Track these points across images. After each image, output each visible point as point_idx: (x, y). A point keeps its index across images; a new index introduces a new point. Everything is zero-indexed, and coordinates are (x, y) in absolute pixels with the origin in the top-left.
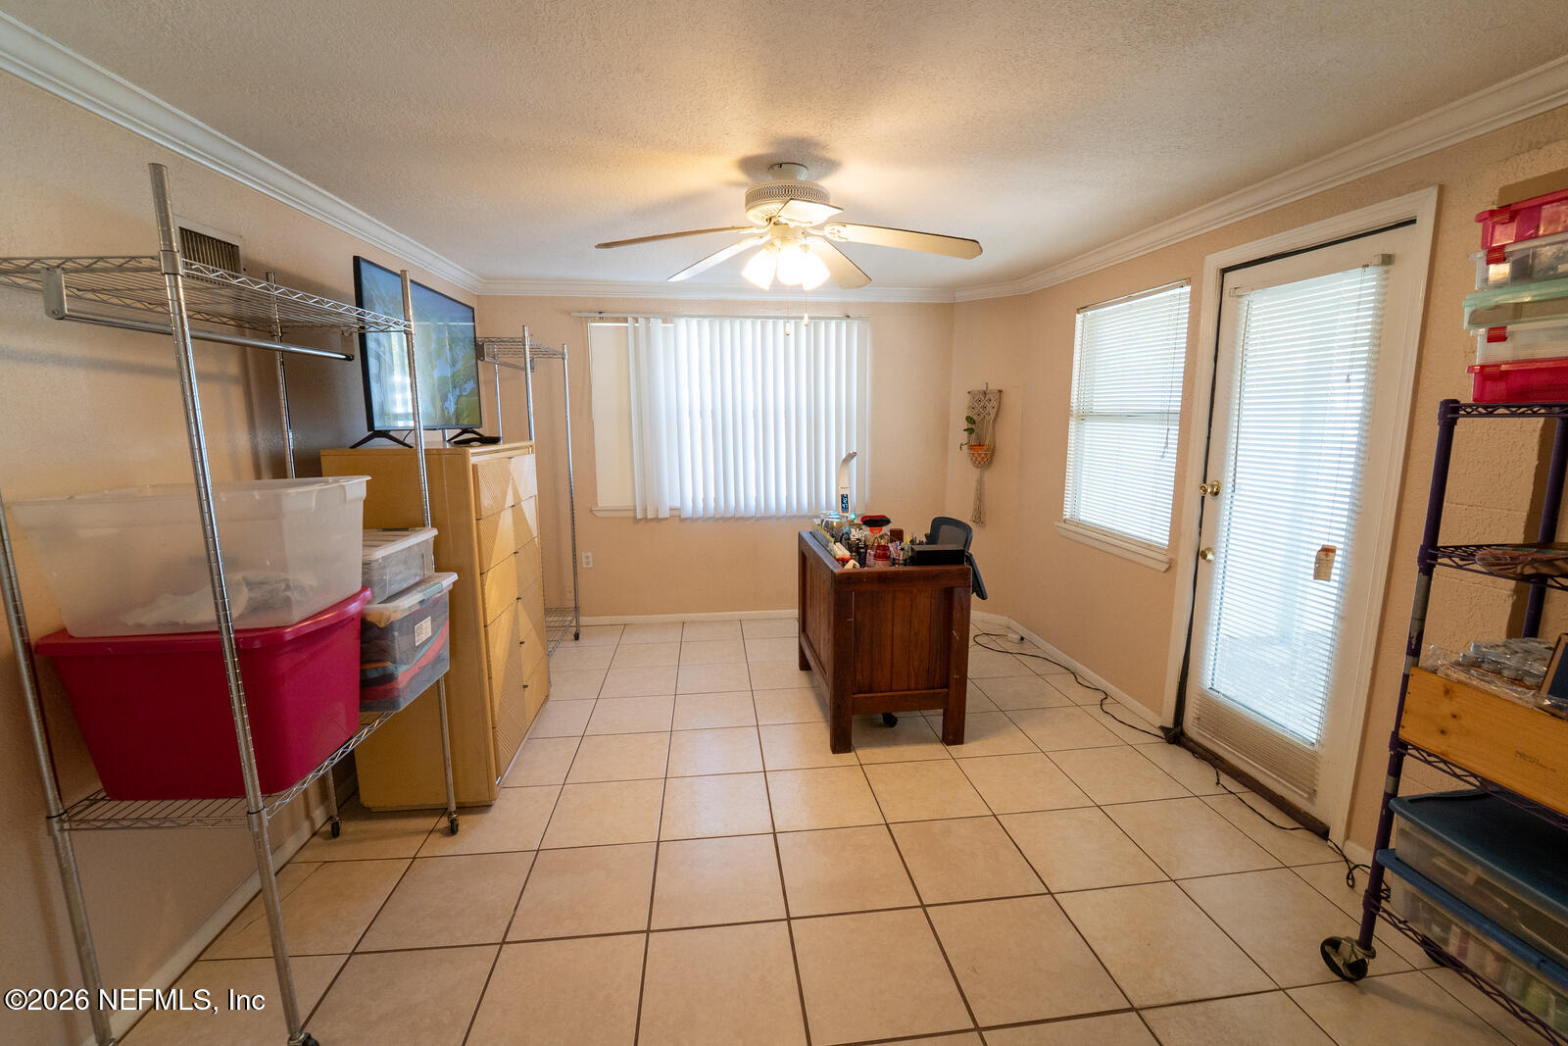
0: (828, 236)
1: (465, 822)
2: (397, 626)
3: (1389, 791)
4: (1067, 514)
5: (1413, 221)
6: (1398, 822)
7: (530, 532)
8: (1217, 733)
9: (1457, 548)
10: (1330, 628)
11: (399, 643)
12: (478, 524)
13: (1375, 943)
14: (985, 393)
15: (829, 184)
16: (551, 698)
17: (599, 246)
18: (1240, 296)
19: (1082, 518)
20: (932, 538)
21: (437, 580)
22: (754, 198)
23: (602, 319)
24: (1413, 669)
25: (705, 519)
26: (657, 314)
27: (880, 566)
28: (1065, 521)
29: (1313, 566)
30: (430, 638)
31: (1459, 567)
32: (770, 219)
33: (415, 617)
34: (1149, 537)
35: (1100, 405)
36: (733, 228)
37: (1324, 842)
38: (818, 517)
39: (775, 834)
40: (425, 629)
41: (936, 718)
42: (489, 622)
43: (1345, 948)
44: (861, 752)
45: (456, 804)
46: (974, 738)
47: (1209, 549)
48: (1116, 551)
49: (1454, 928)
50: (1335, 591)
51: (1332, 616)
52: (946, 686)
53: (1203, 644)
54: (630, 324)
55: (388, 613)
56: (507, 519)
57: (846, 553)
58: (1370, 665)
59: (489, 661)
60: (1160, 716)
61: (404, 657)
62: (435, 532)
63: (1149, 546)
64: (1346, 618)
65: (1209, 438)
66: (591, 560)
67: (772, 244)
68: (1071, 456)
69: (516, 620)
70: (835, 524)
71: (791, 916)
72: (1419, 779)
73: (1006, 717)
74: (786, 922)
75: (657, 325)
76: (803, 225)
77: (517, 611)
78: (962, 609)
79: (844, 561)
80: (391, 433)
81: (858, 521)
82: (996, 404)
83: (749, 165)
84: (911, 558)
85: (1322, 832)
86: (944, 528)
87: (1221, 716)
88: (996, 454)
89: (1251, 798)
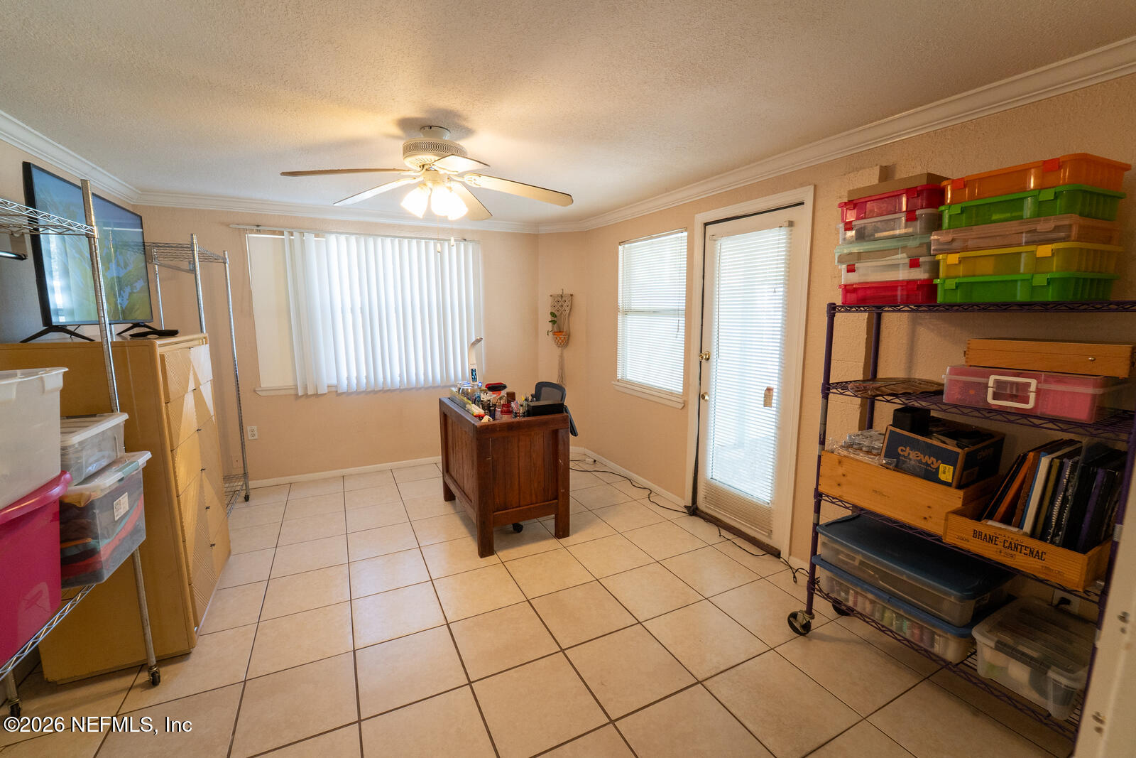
0: (468, 183)
1: (165, 673)
2: (97, 504)
3: (816, 522)
4: (619, 377)
5: (803, 203)
6: (821, 538)
7: (208, 411)
8: (717, 506)
9: (837, 383)
10: (773, 435)
11: (101, 519)
12: (167, 407)
13: (813, 611)
14: (562, 296)
15: (466, 144)
16: (233, 553)
17: (283, 174)
18: (715, 240)
19: (628, 377)
20: (537, 396)
21: (131, 460)
22: (410, 149)
23: (259, 232)
24: (823, 452)
25: (358, 393)
26: (310, 230)
27: (506, 418)
28: (618, 381)
29: (763, 399)
30: (128, 512)
31: (841, 394)
32: (423, 166)
33: (115, 494)
34: (671, 388)
35: (635, 306)
36: (394, 170)
37: (778, 559)
38: (455, 386)
39: (448, 625)
40: (123, 504)
41: (550, 521)
42: (180, 493)
43: (800, 617)
44: (500, 554)
45: (156, 658)
46: (576, 532)
47: (706, 393)
48: (651, 398)
49: (851, 591)
50: (774, 413)
51: (774, 427)
52: (556, 498)
53: (705, 451)
54: (286, 236)
55: (88, 493)
56: (189, 400)
57: (481, 412)
58: (795, 454)
59: (182, 527)
60: (684, 499)
61: (105, 533)
62: (125, 416)
63: (671, 394)
64: (781, 428)
65: (702, 325)
66: (256, 432)
67: (425, 185)
68: (620, 338)
69: (201, 487)
70: (469, 390)
71: (471, 681)
72: (831, 513)
73: (595, 513)
74: (468, 686)
75: (311, 239)
76: (448, 173)
77: (201, 480)
78: (564, 444)
79: (481, 417)
80: (68, 328)
81: (484, 388)
82: (569, 304)
83: (406, 124)
84: (528, 411)
85: (777, 554)
86: (544, 390)
87: (719, 495)
88: (571, 338)
89: (739, 541)
